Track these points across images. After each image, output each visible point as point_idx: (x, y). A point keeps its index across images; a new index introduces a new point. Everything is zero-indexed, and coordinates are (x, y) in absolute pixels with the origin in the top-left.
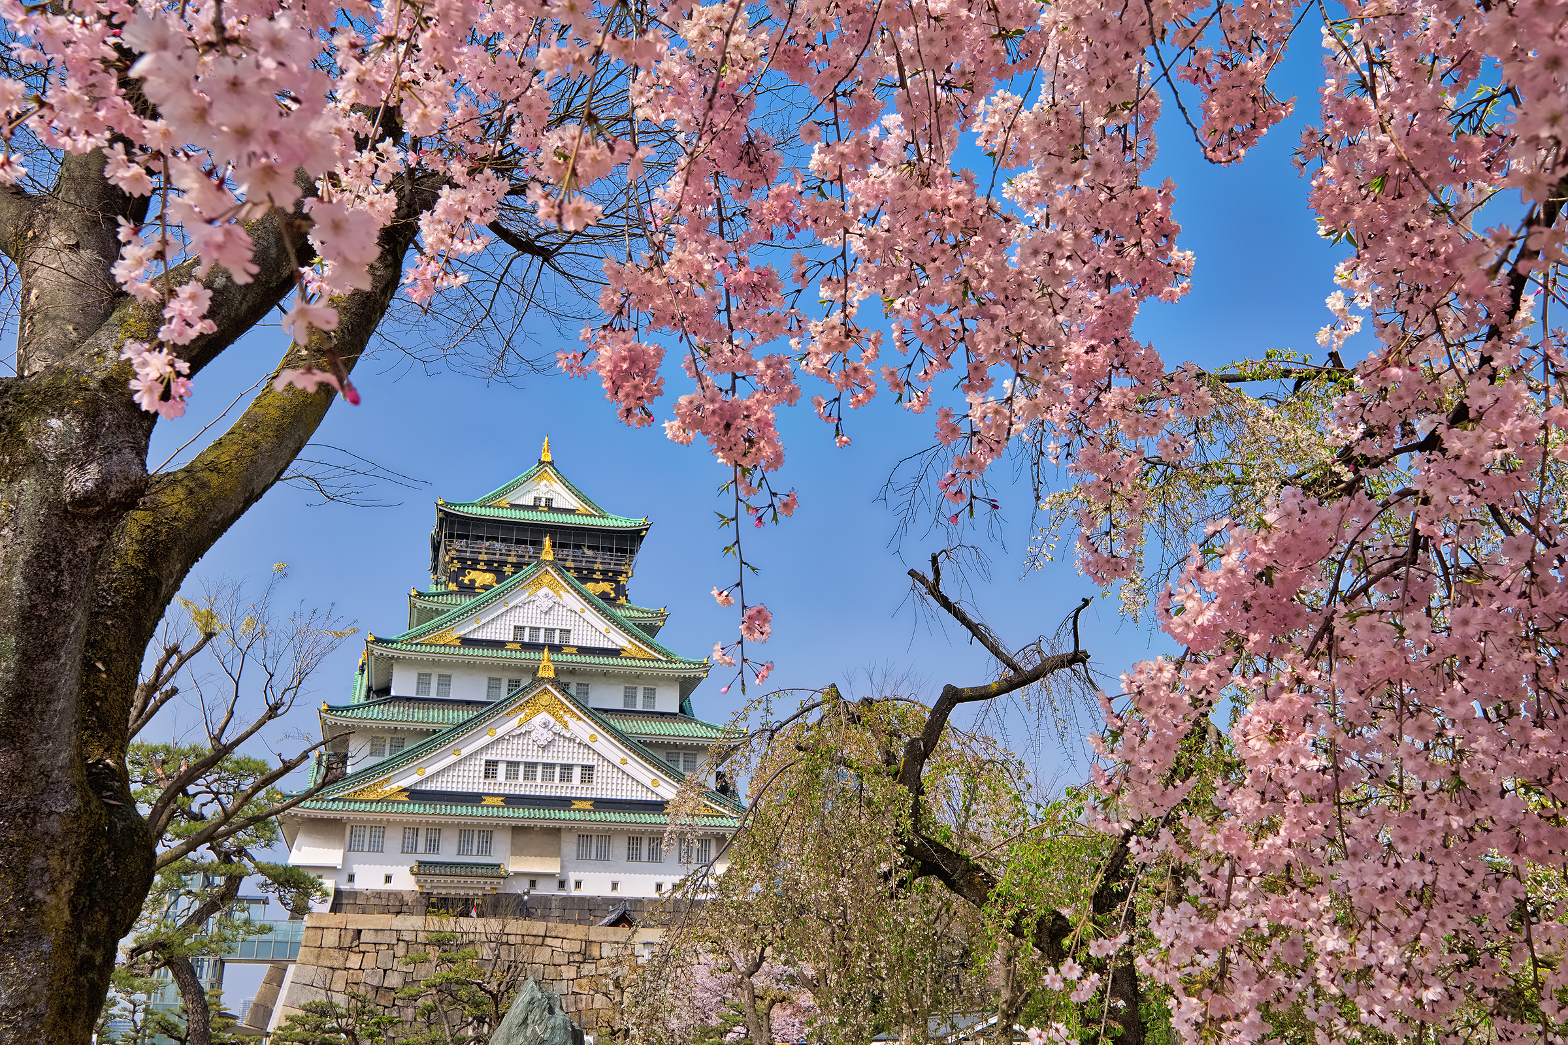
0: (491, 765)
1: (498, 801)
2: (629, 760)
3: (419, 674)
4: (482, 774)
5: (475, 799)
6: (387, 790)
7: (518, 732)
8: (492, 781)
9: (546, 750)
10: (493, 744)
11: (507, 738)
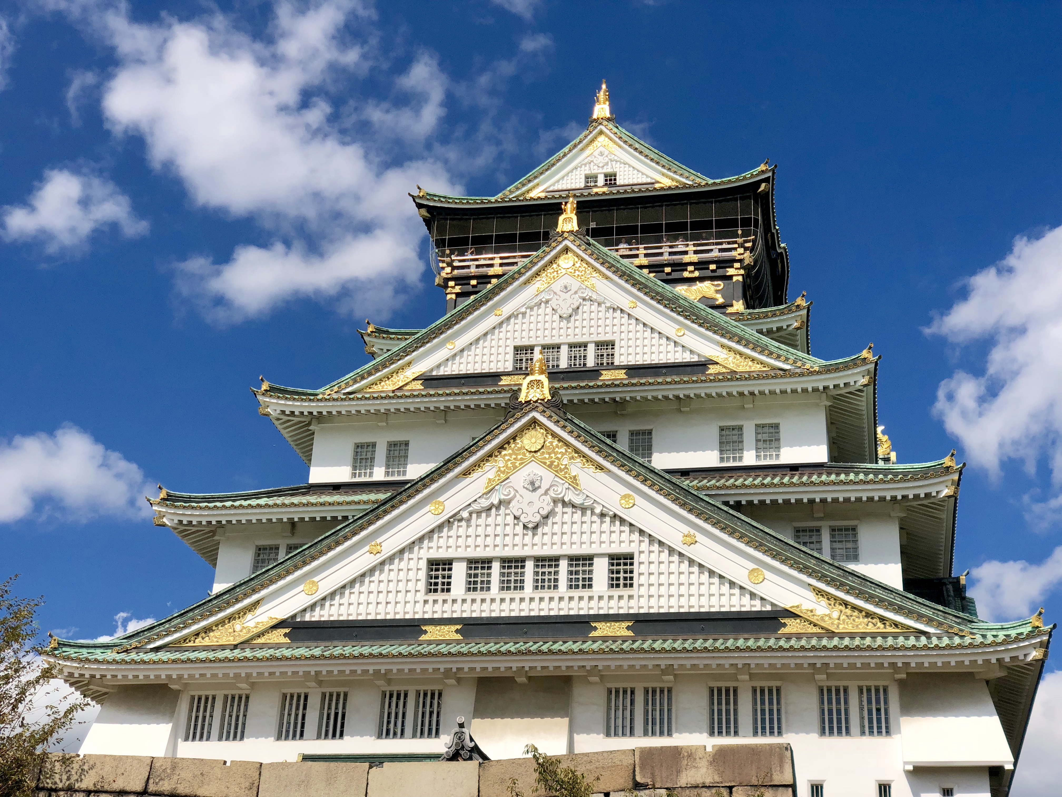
0: (439, 569)
1: (450, 632)
2: (700, 537)
3: (357, 445)
4: (422, 587)
5: (407, 630)
6: (251, 624)
7: (485, 503)
8: (440, 596)
9: (540, 530)
10: (440, 527)
11: (465, 514)
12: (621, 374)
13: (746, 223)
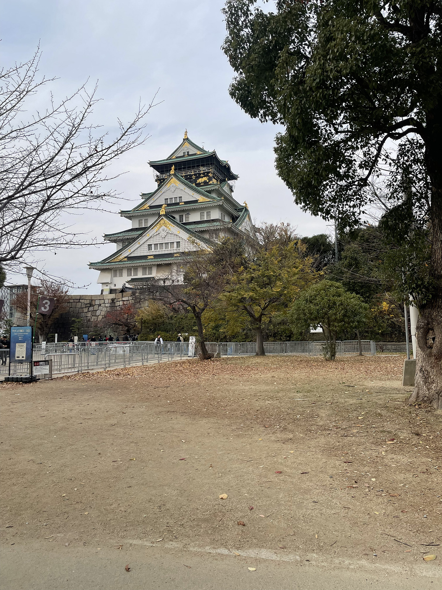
0: (150, 246)
1: (152, 257)
3: (139, 220)
4: (147, 249)
5: (145, 257)
6: (121, 258)
7: (156, 234)
8: (150, 251)
9: (165, 238)
10: (149, 238)
11: (153, 236)
12: (183, 203)
13: (211, 164)
